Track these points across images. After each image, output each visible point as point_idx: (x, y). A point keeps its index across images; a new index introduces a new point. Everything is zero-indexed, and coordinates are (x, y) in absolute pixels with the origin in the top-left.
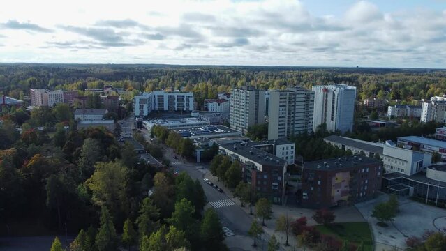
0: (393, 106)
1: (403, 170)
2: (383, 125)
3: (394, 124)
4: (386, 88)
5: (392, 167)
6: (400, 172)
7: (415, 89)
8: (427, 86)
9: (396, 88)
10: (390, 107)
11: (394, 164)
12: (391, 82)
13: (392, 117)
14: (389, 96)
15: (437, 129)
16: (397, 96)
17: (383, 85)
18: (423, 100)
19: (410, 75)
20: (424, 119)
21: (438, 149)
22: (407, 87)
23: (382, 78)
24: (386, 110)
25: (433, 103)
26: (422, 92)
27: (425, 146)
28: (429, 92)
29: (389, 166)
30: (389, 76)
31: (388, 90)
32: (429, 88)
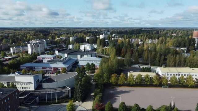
0: (13, 47)
1: (29, 88)
2: (10, 59)
3: (16, 57)
4: (7, 37)
5: (23, 88)
6: (28, 89)
7: (21, 37)
8: (26, 35)
9: (11, 37)
10: (11, 49)
11: (23, 86)
12: (8, 34)
13: (14, 53)
14: (9, 41)
15: (38, 57)
16: (13, 42)
17: (5, 36)
18: (26, 42)
19: (16, 30)
20: (30, 52)
21: (42, 68)
22: (17, 37)
23: (3, 32)
24: (10, 50)
25: (32, 44)
26: (25, 38)
27: (35, 68)
28: (28, 38)
29: (21, 88)
30: (7, 31)
31: (8, 38)
32: (27, 36)
